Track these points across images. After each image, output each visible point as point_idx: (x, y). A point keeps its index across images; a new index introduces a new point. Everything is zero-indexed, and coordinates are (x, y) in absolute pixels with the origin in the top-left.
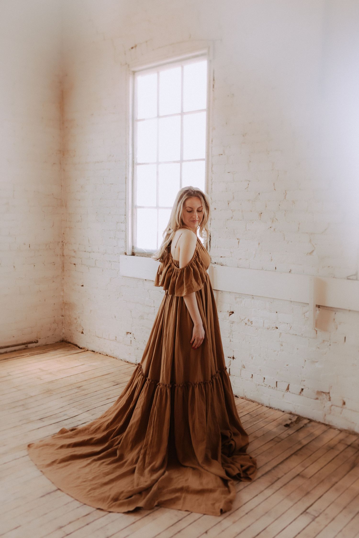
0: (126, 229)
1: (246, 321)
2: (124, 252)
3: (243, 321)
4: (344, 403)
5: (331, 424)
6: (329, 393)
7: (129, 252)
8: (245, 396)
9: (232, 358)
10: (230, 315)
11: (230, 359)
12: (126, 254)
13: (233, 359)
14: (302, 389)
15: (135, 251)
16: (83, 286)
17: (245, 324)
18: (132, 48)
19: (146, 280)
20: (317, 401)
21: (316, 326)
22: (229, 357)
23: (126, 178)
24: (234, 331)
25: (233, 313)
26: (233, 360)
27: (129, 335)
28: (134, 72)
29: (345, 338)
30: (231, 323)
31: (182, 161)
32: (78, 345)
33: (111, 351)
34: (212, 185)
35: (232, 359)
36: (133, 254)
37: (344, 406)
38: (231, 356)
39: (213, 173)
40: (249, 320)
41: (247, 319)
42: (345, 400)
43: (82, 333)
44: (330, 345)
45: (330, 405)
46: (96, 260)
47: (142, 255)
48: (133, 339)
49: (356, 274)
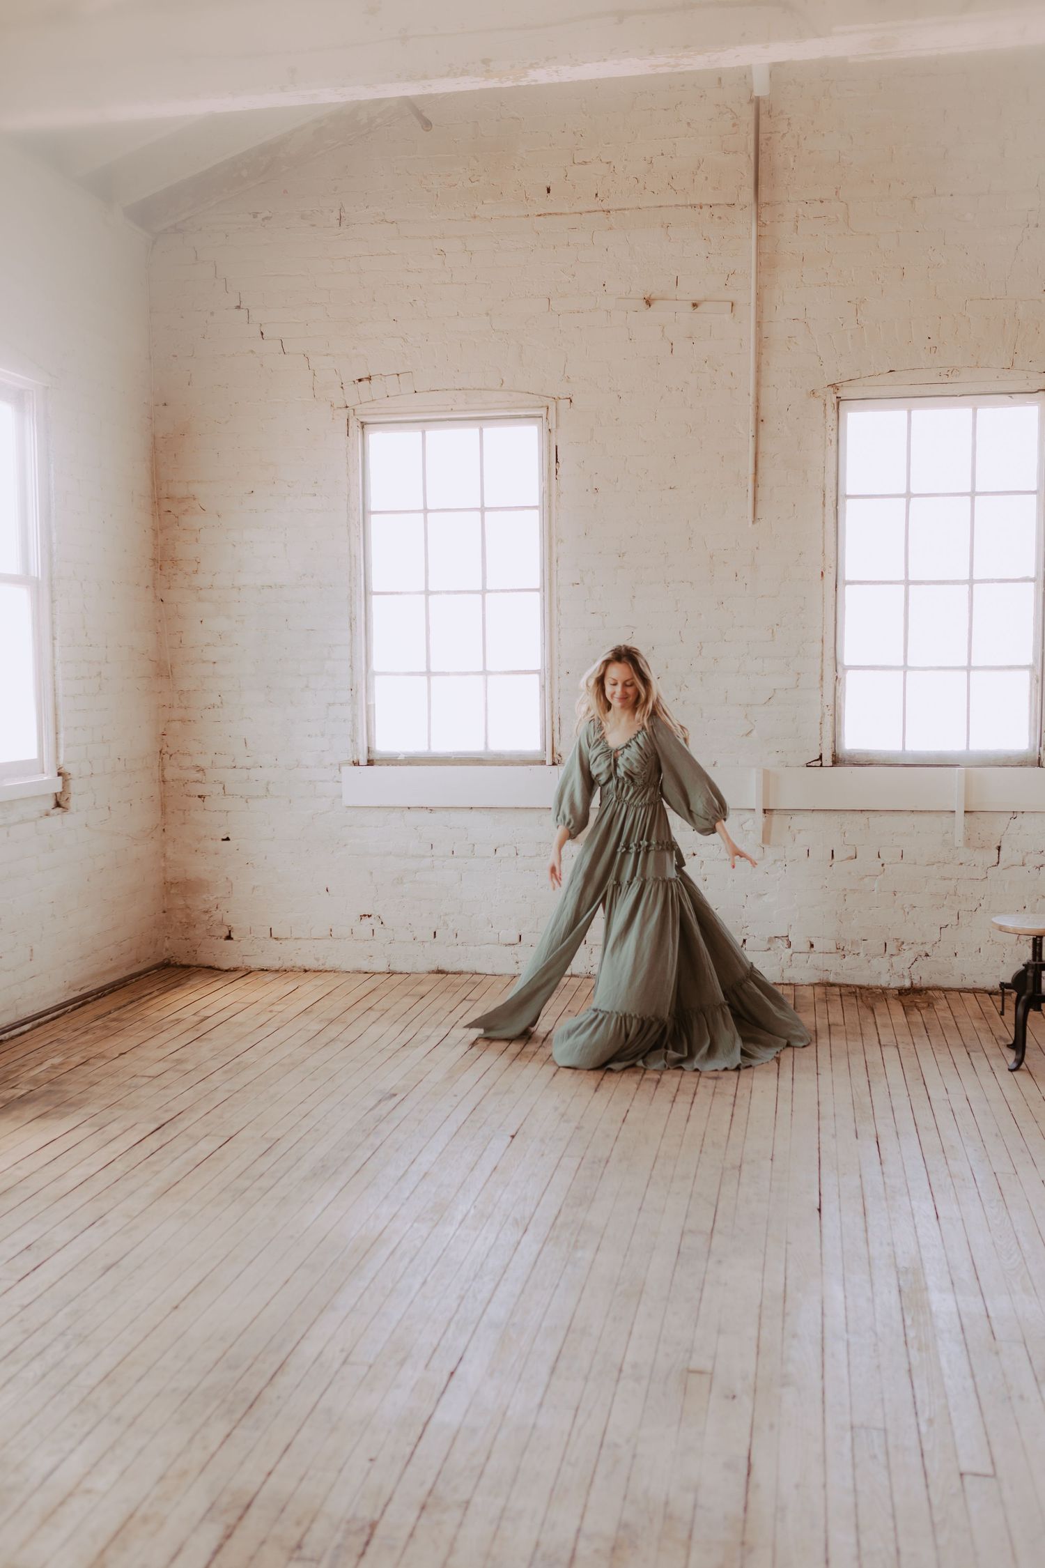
0: (355, 715)
2: (352, 760)
4: (812, 946)
5: (792, 982)
6: (787, 936)
7: (363, 761)
12: (356, 764)
14: (744, 941)
15: (373, 756)
16: (228, 839)
18: (360, 380)
19: (409, 808)
20: (769, 952)
21: (763, 842)
23: (352, 621)
27: (366, 920)
28: (363, 424)
31: (484, 591)
32: (217, 965)
33: (317, 960)
34: (559, 633)
36: (370, 763)
37: (812, 949)
39: (561, 614)
42: (813, 940)
43: (229, 938)
44: (786, 865)
45: (791, 952)
46: (268, 783)
47: (394, 762)
48: (377, 926)
49: (821, 757)
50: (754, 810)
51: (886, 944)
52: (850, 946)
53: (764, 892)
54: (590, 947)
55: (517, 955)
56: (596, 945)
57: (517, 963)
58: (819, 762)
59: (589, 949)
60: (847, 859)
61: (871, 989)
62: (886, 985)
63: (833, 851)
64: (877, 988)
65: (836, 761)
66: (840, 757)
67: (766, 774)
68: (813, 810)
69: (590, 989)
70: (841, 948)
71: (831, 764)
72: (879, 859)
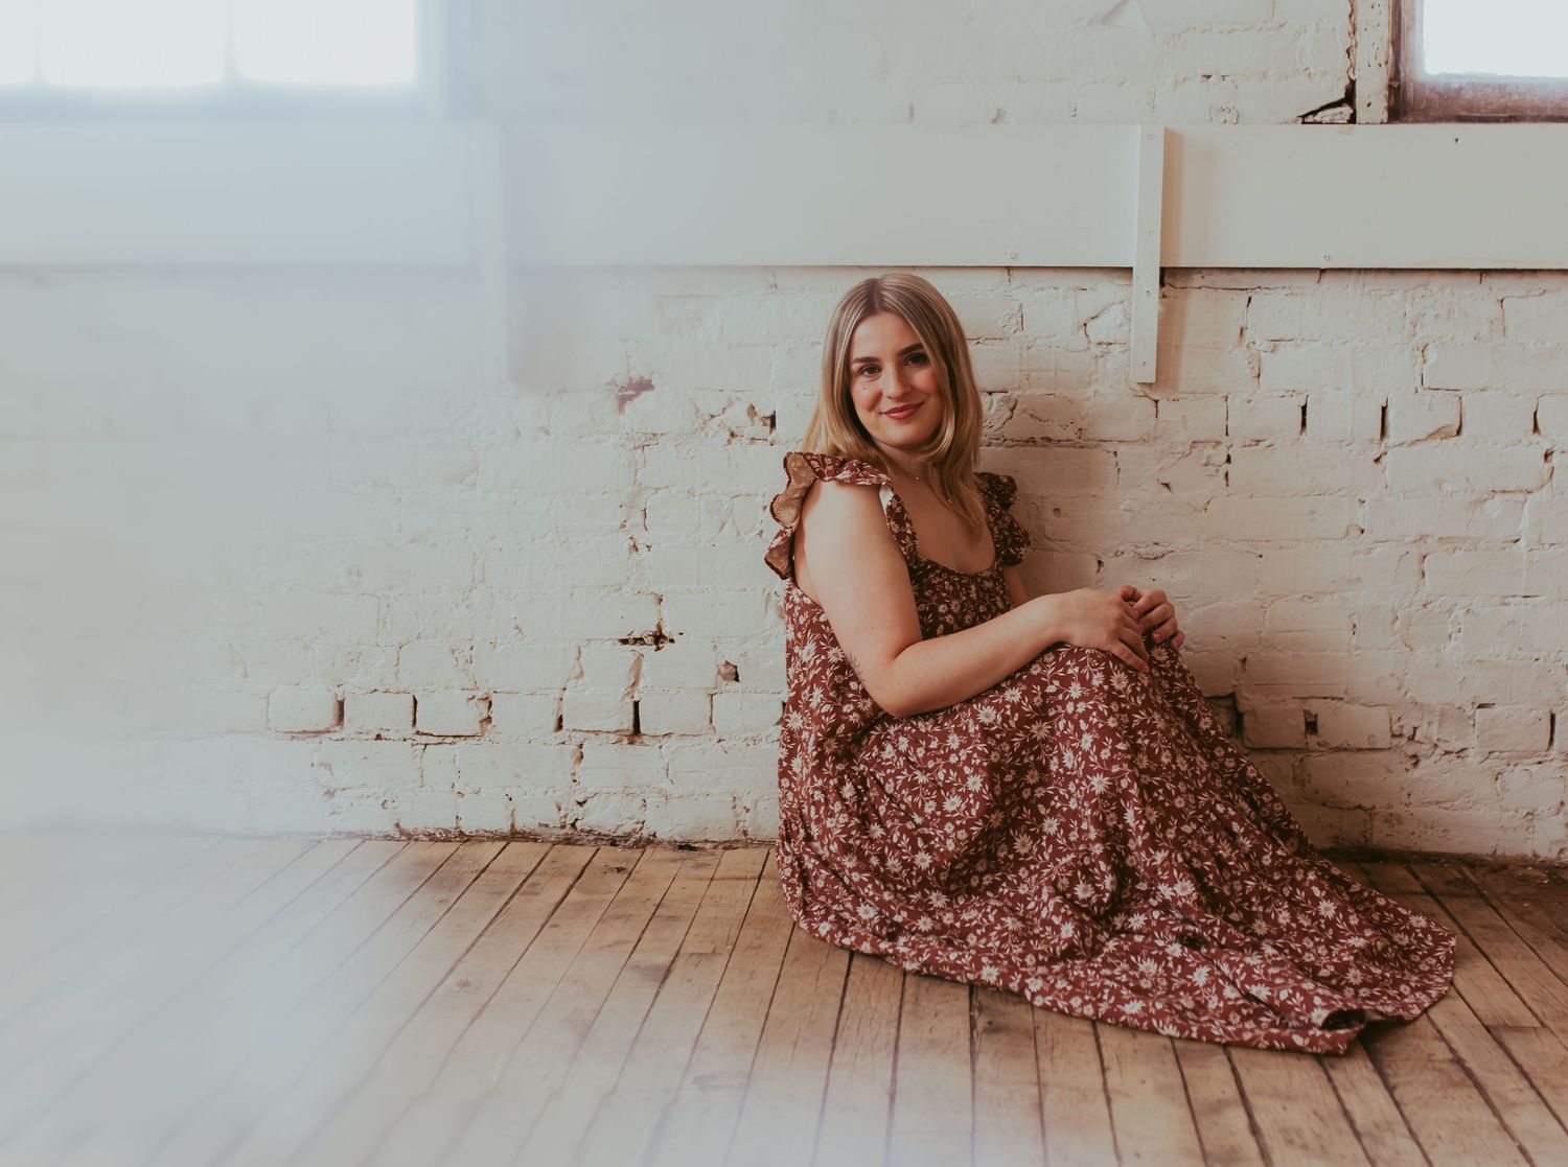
1: (737, 416)
3: (717, 420)
6: (1231, 696)
8: (745, 833)
9: (649, 640)
10: (623, 401)
11: (637, 647)
13: (655, 647)
17: (727, 436)
21: (1155, 382)
22: (625, 642)
24: (657, 489)
25: (644, 386)
26: (658, 649)
29: (1304, 409)
30: (635, 448)
35: (648, 650)
38: (646, 628)
40: (752, 411)
41: (740, 409)
42: (1316, 708)
44: (1229, 460)
49: (1349, 98)
50: (1130, 269)
51: (1553, 718)
52: (1435, 727)
53: (1158, 550)
54: (578, 737)
55: (328, 766)
56: (596, 733)
57: (330, 794)
58: (1346, 110)
59: (572, 747)
60: (1431, 435)
61: (1505, 867)
62: (1553, 855)
63: (1384, 409)
64: (1524, 862)
65: (1402, 105)
66: (1410, 95)
67: (1173, 144)
68: (1323, 271)
69: (569, 881)
70: (1407, 732)
71: (1385, 116)
72: (1536, 437)
